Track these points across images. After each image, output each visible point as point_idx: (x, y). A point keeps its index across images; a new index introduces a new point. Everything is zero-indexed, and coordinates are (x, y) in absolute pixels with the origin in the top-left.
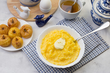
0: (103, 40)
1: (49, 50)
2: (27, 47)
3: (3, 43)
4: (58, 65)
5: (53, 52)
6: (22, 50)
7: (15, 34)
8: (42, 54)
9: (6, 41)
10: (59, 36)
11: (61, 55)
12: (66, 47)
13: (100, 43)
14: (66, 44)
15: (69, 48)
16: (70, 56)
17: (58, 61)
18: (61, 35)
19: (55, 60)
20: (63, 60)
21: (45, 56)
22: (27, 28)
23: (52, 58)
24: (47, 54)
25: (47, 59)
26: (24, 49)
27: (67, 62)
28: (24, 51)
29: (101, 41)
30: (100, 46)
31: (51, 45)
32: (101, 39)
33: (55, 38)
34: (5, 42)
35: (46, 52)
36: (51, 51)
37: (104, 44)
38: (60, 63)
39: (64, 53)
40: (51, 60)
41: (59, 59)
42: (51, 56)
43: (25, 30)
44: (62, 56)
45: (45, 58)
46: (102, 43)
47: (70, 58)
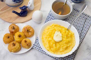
0: (86, 15)
1: (52, 45)
2: (36, 44)
3: (16, 49)
4: (65, 53)
5: (56, 45)
6: (33, 47)
7: (21, 38)
8: (48, 50)
9: (17, 46)
10: (53, 30)
11: (63, 45)
12: (63, 37)
13: (86, 18)
14: (62, 35)
15: (66, 37)
16: (70, 43)
17: (63, 50)
18: (55, 29)
19: (61, 51)
20: (67, 48)
21: (51, 51)
22: (29, 29)
23: (57, 50)
24: (52, 49)
25: (54, 53)
26: (34, 47)
27: (70, 48)
28: (35, 48)
29: (86, 16)
30: (87, 20)
31: (52, 40)
32: (85, 15)
33: (51, 33)
34: (17, 48)
35: (50, 47)
36: (54, 45)
37: (89, 18)
38: (66, 51)
39: (65, 42)
40: (57, 52)
41: (63, 49)
42: (56, 49)
43: (28, 31)
44: (65, 46)
45: (52, 53)
46: (87, 17)
47: (71, 44)
